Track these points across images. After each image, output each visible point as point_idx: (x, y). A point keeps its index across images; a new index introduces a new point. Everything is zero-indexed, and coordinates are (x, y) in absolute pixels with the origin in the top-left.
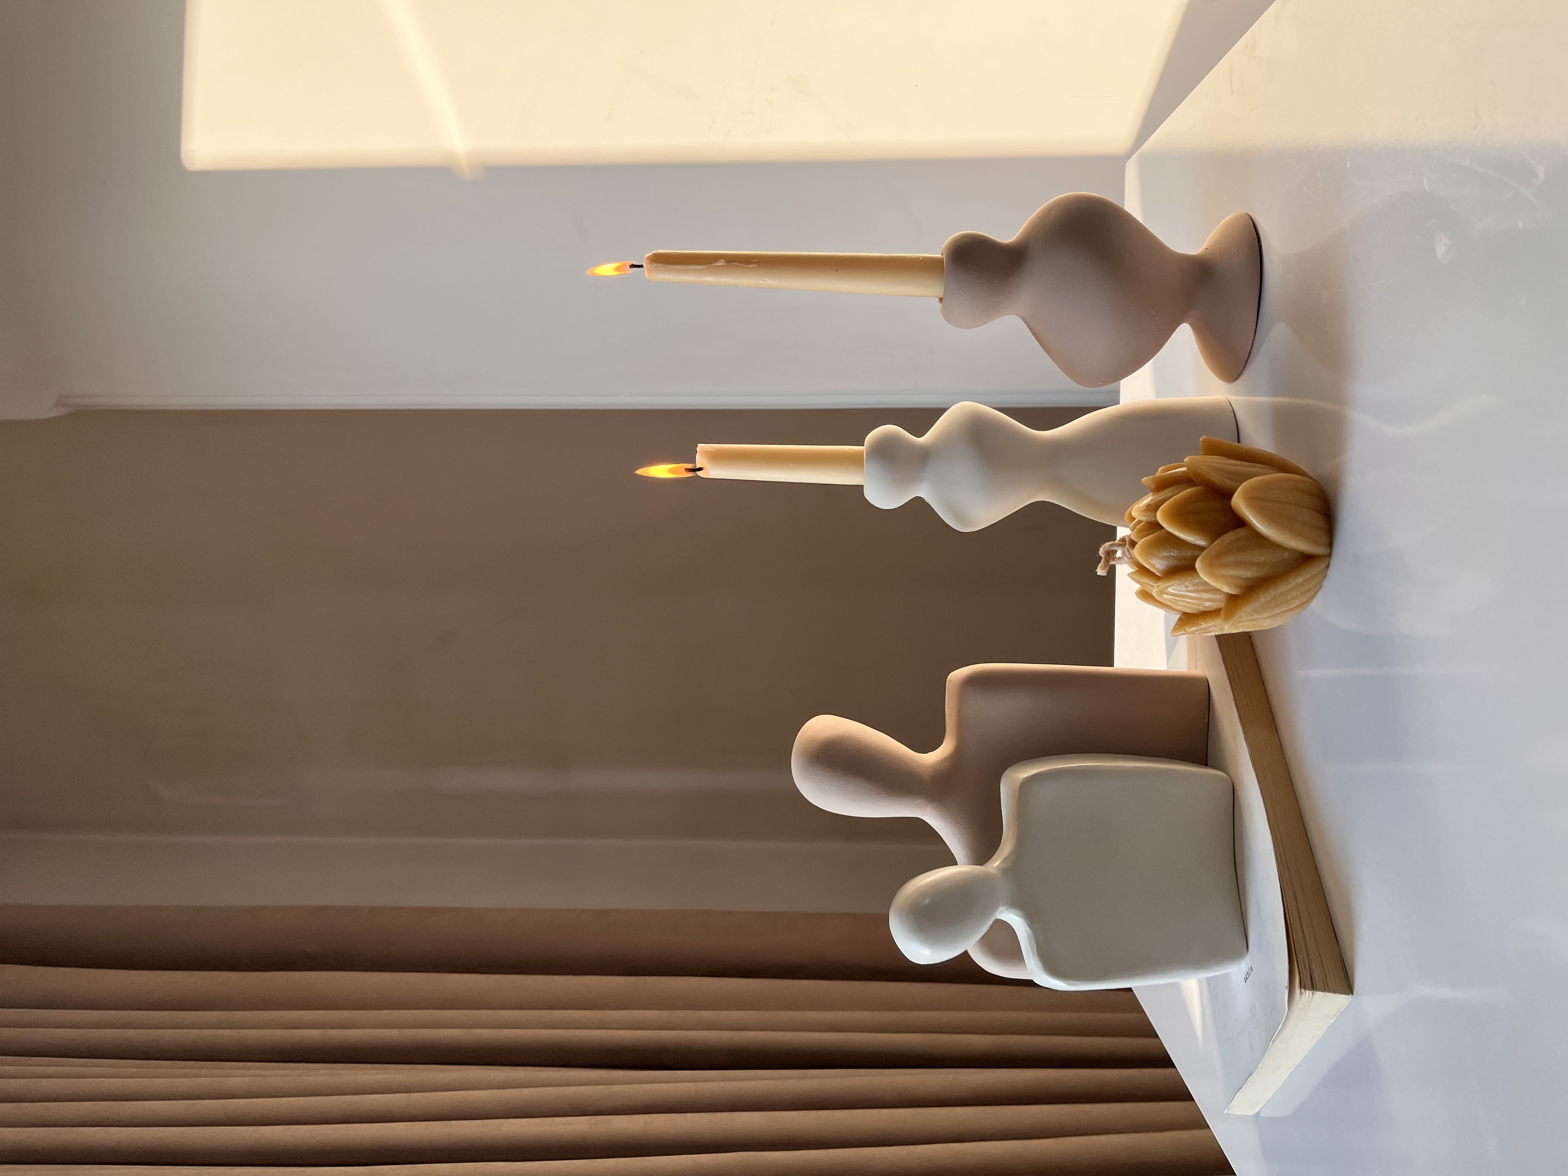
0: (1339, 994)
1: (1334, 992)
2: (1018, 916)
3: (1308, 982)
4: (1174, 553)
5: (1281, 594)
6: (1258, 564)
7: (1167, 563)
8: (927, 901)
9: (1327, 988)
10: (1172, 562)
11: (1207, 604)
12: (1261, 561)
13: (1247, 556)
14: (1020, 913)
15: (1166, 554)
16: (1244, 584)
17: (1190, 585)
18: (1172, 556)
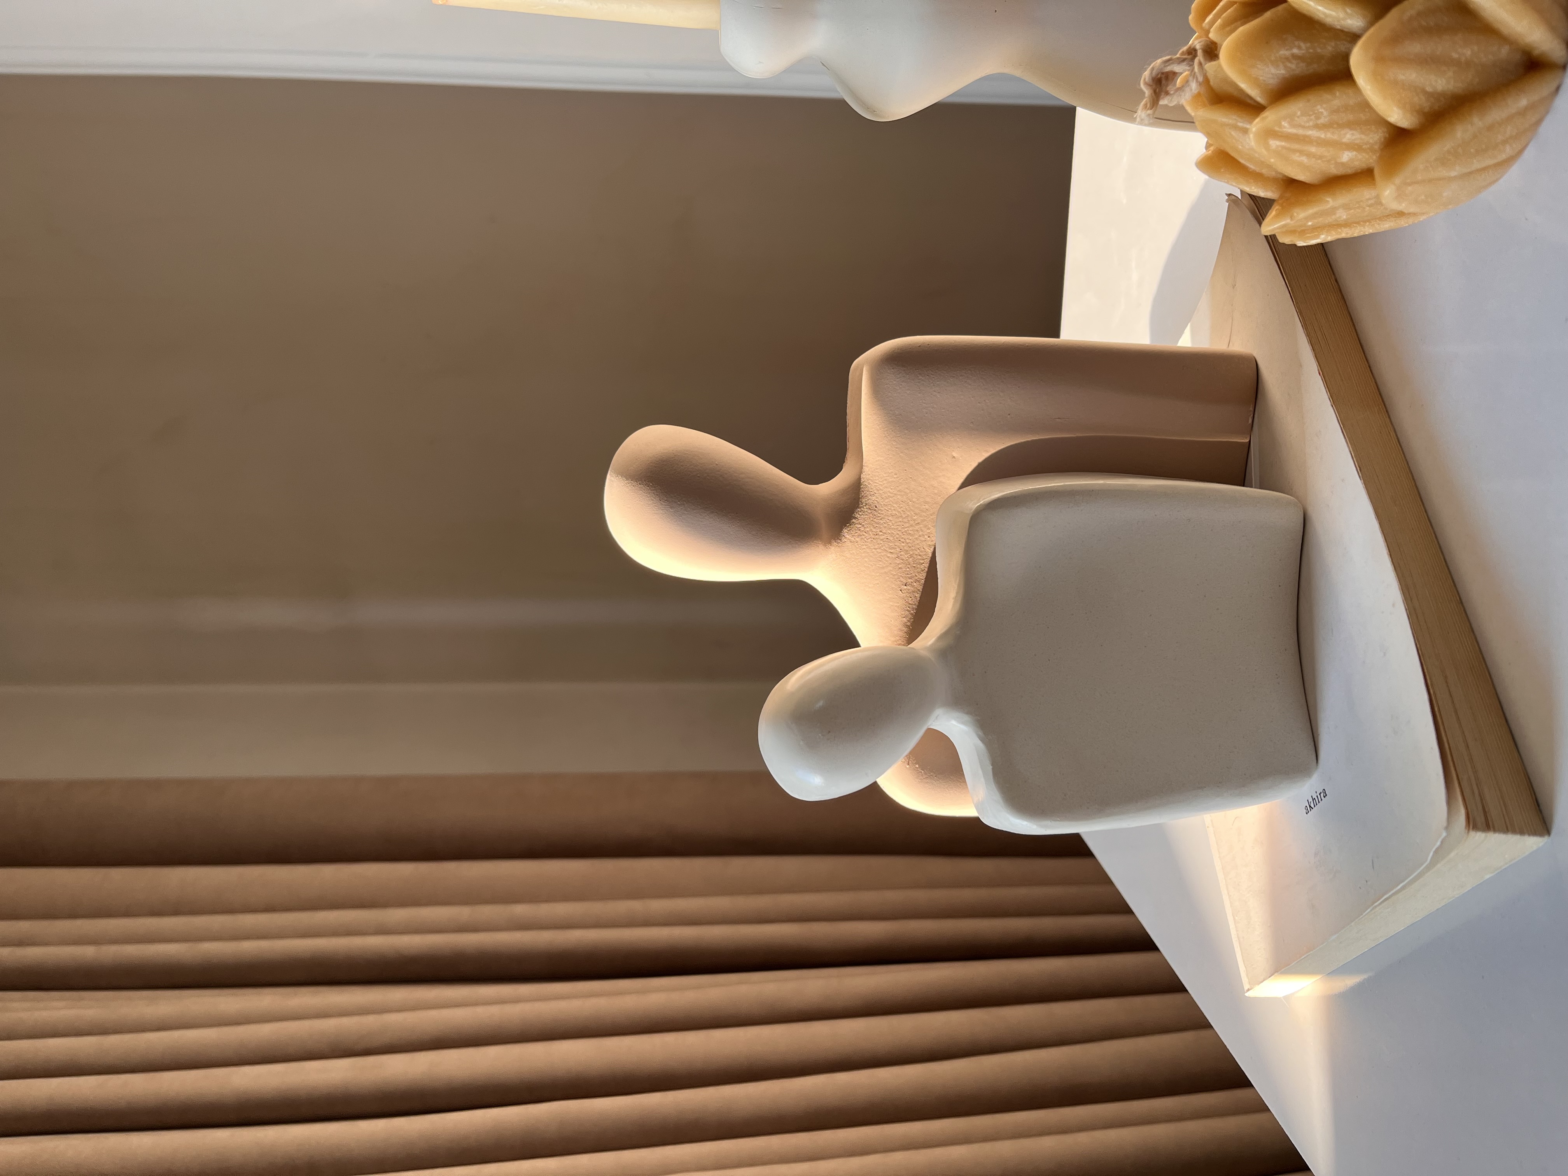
0: (1529, 835)
1: (1522, 833)
2: (963, 723)
3: (1480, 819)
4: (1300, 48)
5: (1490, 128)
6: (1457, 63)
7: (1283, 72)
8: (821, 703)
9: (1509, 827)
10: (1297, 68)
11: (1346, 157)
12: (1463, 59)
13: (1442, 46)
14: (966, 718)
15: (1284, 52)
16: (1426, 105)
17: (1325, 113)
18: (1294, 56)
